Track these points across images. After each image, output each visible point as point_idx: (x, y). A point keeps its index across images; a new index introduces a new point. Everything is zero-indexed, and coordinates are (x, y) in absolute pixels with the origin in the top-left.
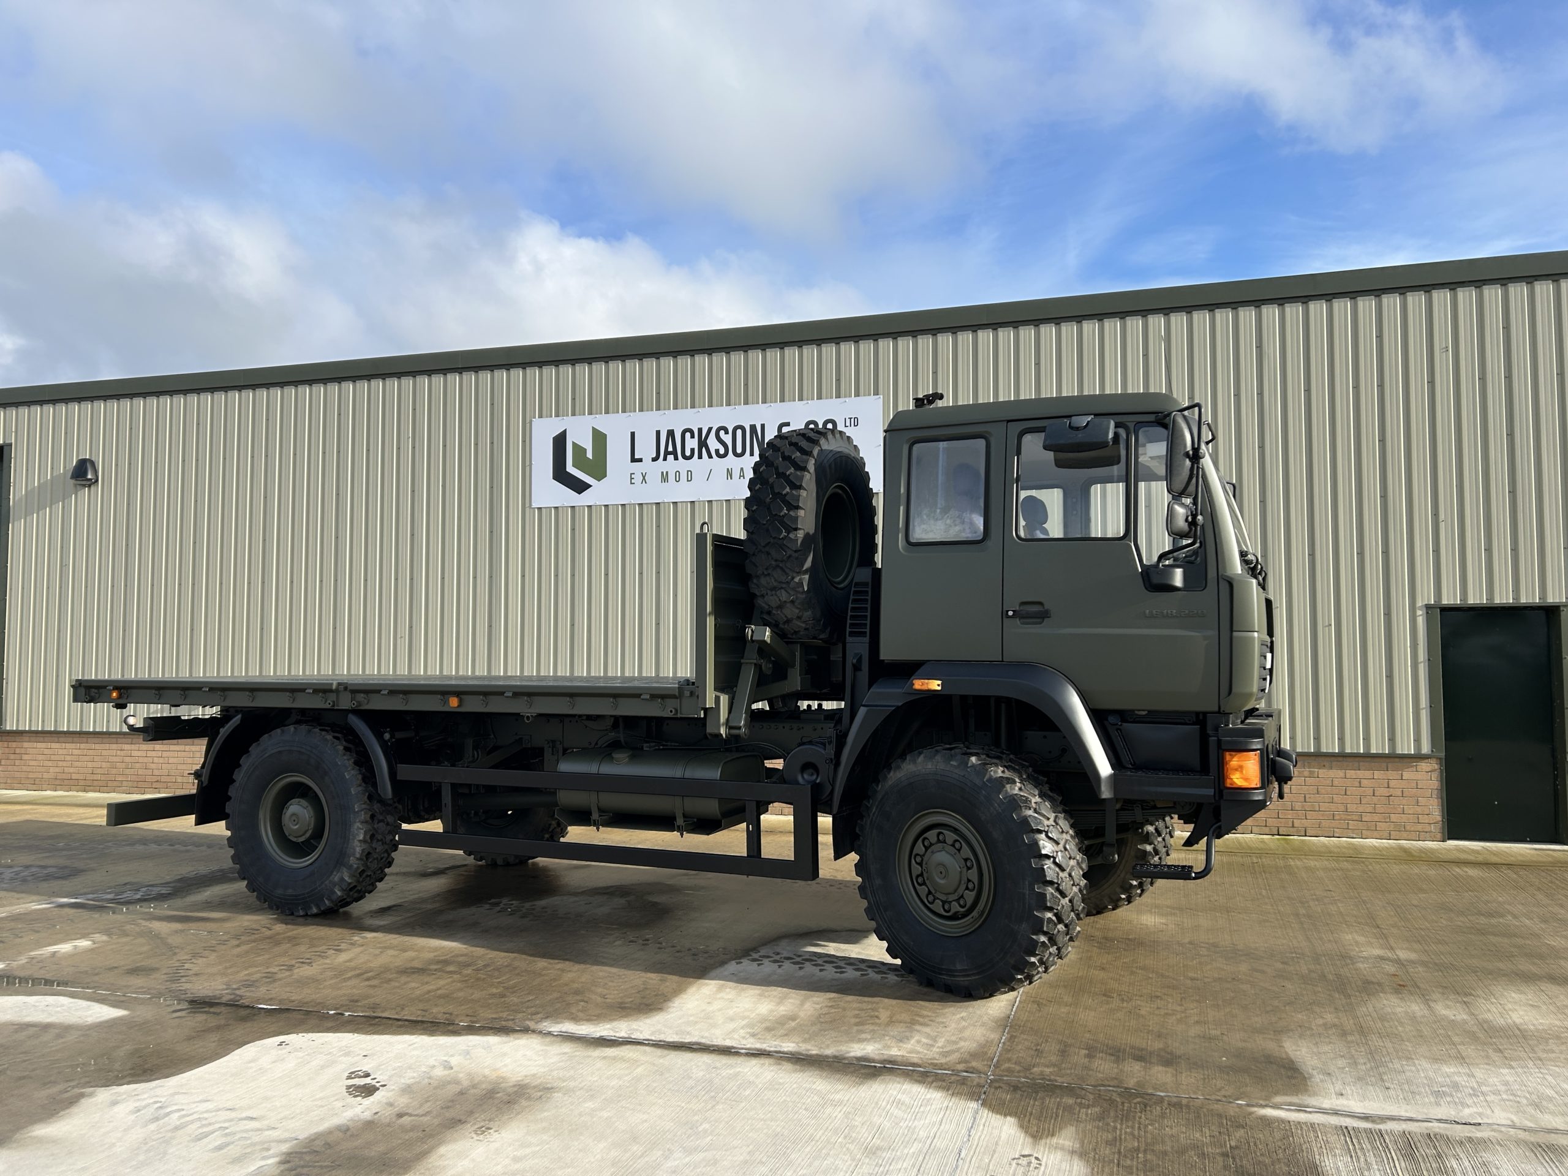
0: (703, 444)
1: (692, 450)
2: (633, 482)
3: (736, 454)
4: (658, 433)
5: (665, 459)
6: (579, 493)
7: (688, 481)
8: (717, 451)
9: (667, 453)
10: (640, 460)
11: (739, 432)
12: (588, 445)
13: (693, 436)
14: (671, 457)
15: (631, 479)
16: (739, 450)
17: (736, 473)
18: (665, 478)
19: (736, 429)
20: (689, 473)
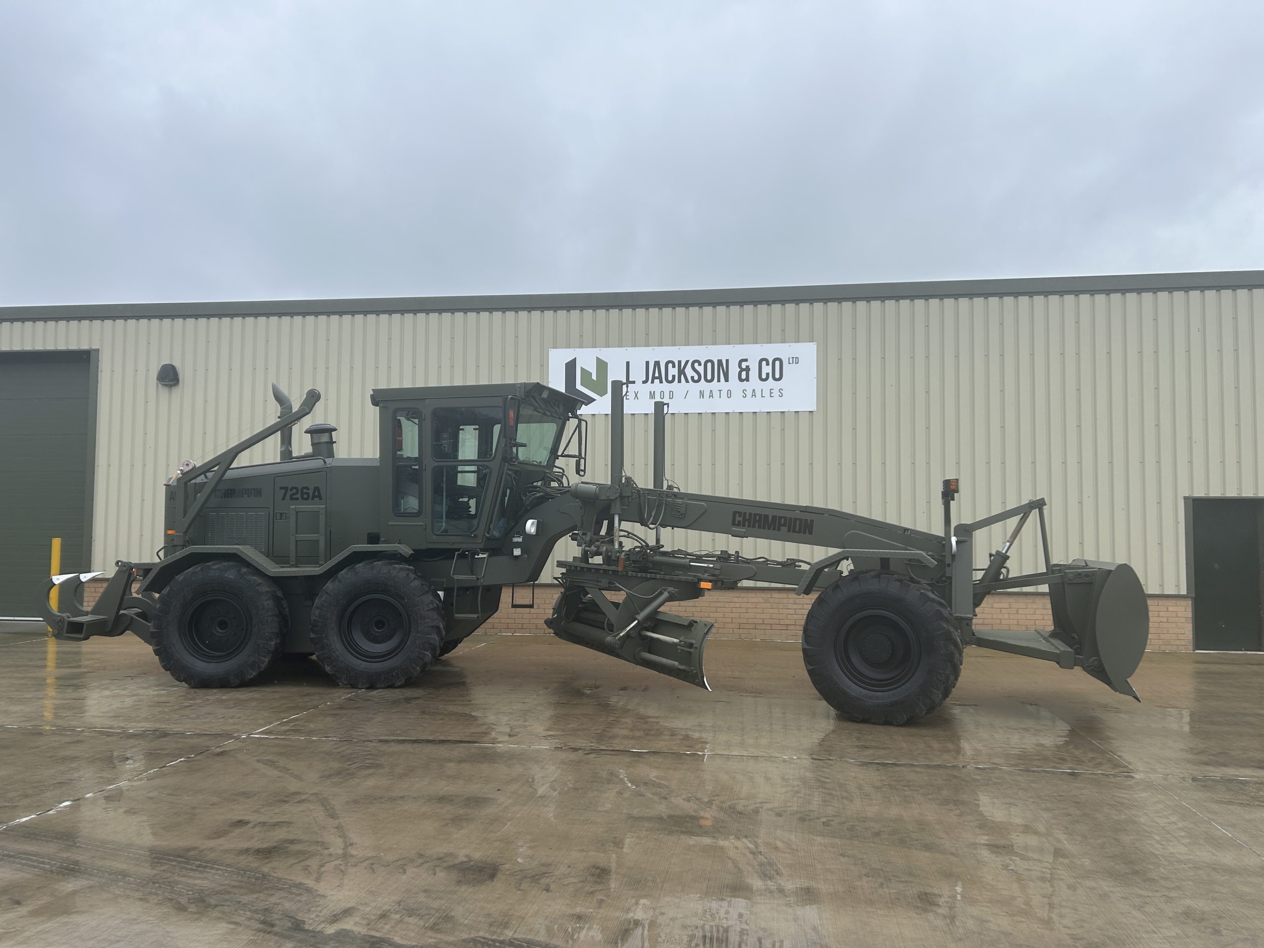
0: (681, 372)
1: (674, 376)
3: (707, 380)
4: (647, 363)
7: (670, 398)
8: (692, 378)
9: (654, 378)
10: (634, 382)
11: (709, 365)
12: (593, 370)
13: (674, 366)
14: (657, 381)
18: (652, 395)
19: (706, 362)
20: (671, 392)
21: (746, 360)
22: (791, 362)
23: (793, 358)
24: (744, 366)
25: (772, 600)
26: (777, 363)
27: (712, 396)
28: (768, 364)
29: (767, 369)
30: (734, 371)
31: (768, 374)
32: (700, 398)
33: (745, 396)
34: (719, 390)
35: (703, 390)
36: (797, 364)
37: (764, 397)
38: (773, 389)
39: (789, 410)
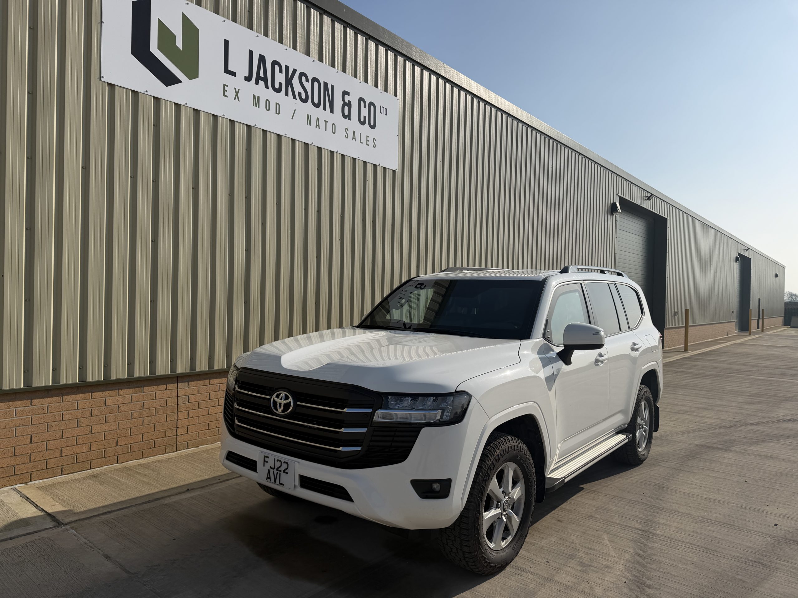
0: (289, 82)
1: (280, 84)
2: (226, 94)
3: (313, 104)
4: (251, 53)
5: (257, 83)
6: (167, 86)
7: (276, 113)
8: (300, 94)
9: (258, 78)
10: (233, 74)
11: (316, 84)
12: (177, 30)
13: (281, 71)
14: (261, 83)
15: (225, 91)
16: (316, 101)
17: (313, 121)
18: (256, 101)
19: (315, 80)
20: (278, 105)
21: (348, 94)
22: (382, 112)
23: (383, 108)
24: (347, 101)
26: (372, 107)
27: (319, 126)
28: (365, 107)
29: (364, 112)
30: (338, 103)
31: (365, 117)
32: (307, 124)
33: (347, 136)
34: (325, 121)
35: (310, 115)
36: (385, 115)
37: (362, 143)
38: (369, 137)
39: (380, 164)
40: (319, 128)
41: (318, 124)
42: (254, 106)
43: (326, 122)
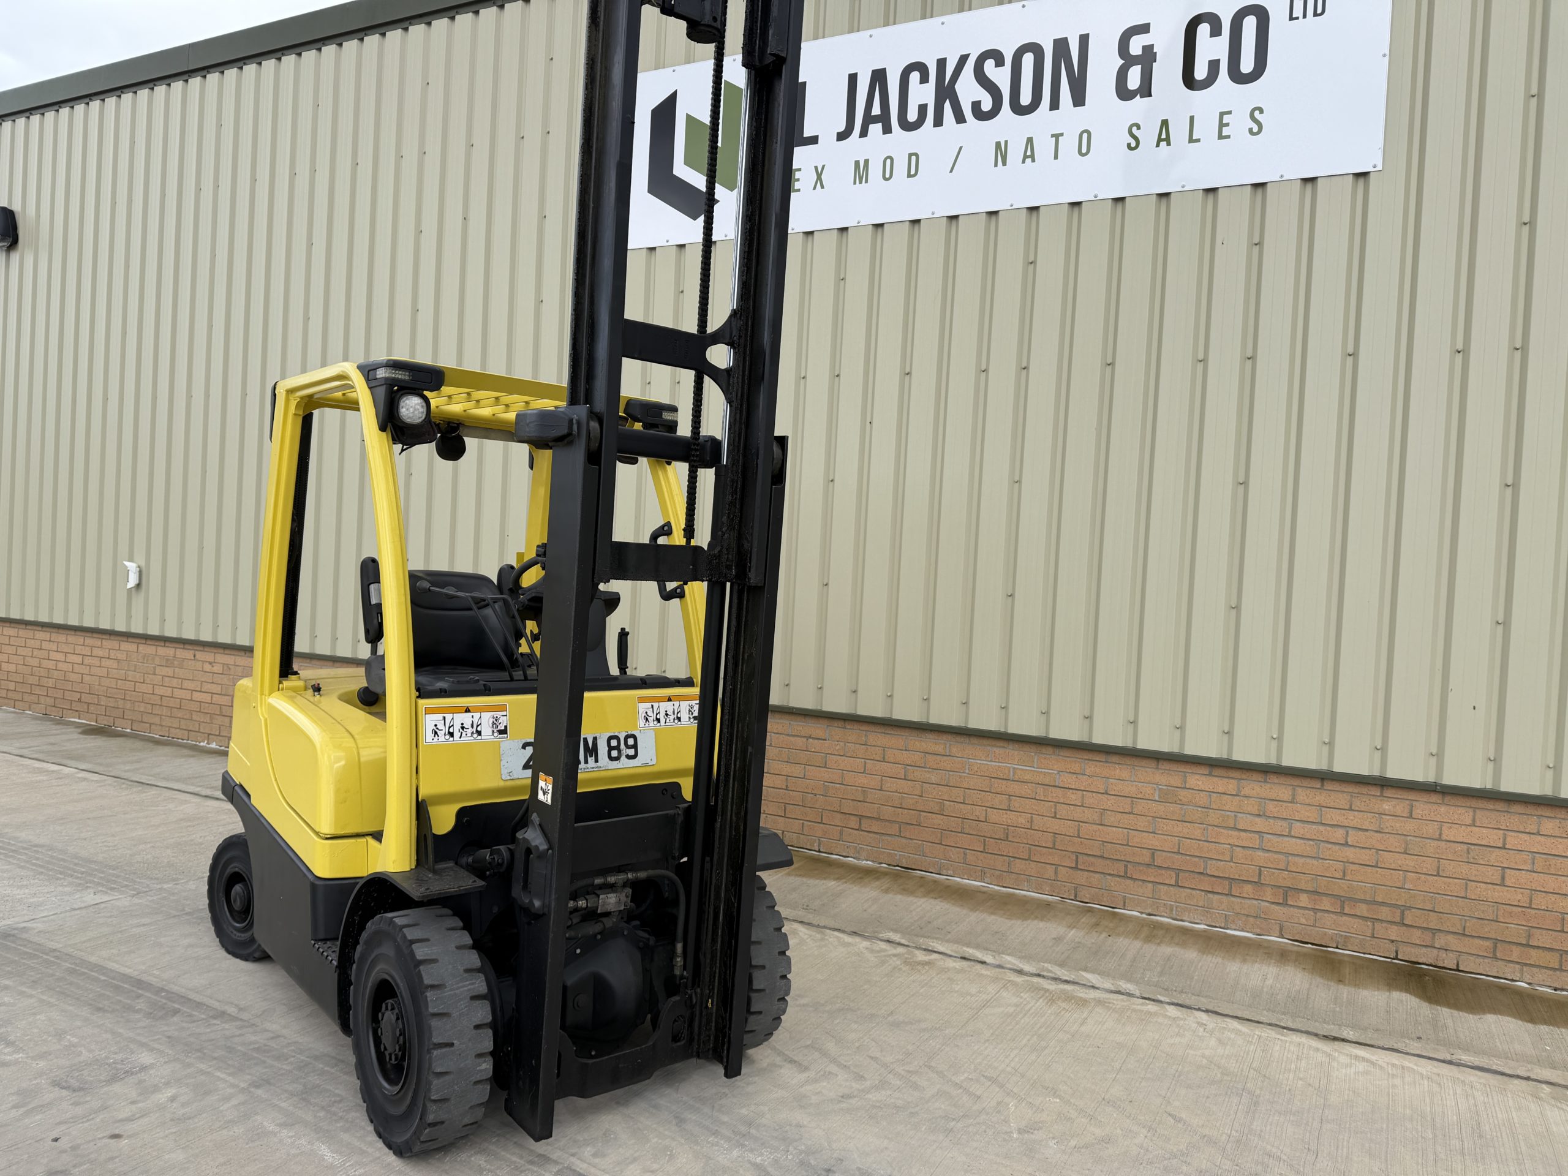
0: (946, 92)
1: (923, 109)
3: (1018, 109)
4: (853, 79)
6: (695, 220)
7: (909, 176)
8: (976, 106)
9: (868, 119)
10: (813, 140)
11: (1028, 59)
13: (924, 79)
14: (876, 129)
16: (1025, 99)
17: (1015, 152)
18: (861, 172)
19: (1024, 49)
20: (914, 158)
21: (1144, 29)
22: (1298, 11)
24: (1135, 50)
25: (1182, 793)
26: (1250, 24)
27: (1032, 155)
28: (1216, 32)
29: (1212, 49)
30: (1103, 67)
31: (1214, 66)
32: (996, 165)
33: (1133, 144)
34: (1053, 136)
35: (1006, 142)
36: (1316, 14)
37: (1198, 140)
38: (1229, 113)
39: (1282, 176)
40: (1033, 161)
41: (1029, 153)
42: (855, 183)
43: (1057, 136)
